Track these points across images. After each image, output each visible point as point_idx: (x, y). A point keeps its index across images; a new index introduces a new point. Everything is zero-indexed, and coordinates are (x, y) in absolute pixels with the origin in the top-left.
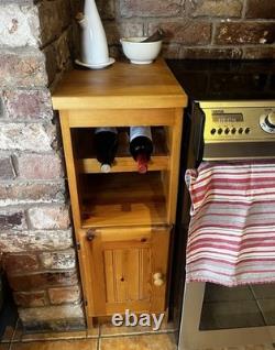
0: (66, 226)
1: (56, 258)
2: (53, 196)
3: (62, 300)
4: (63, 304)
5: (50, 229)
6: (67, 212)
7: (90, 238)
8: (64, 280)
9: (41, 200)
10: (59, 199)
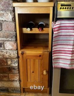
0: (15, 49)
1: (12, 61)
2: (12, 38)
3: (13, 79)
4: (13, 81)
5: (10, 50)
6: (16, 44)
7: (22, 54)
8: (14, 70)
9: (8, 39)
10: (14, 39)
